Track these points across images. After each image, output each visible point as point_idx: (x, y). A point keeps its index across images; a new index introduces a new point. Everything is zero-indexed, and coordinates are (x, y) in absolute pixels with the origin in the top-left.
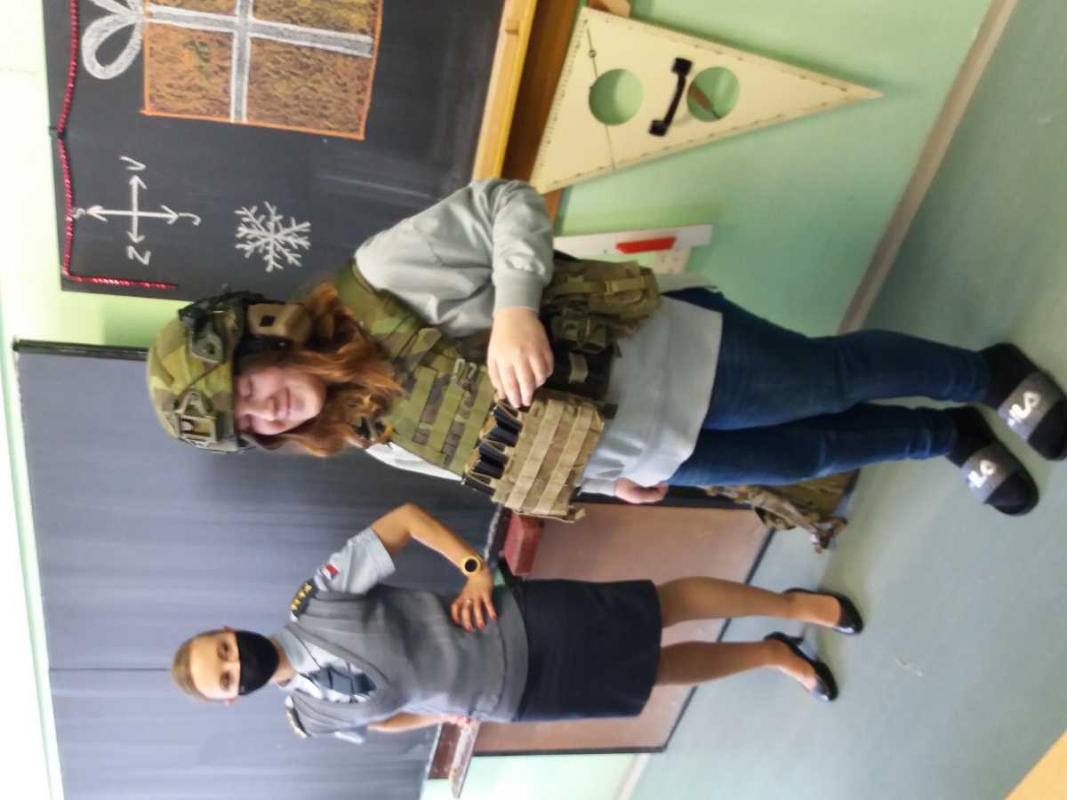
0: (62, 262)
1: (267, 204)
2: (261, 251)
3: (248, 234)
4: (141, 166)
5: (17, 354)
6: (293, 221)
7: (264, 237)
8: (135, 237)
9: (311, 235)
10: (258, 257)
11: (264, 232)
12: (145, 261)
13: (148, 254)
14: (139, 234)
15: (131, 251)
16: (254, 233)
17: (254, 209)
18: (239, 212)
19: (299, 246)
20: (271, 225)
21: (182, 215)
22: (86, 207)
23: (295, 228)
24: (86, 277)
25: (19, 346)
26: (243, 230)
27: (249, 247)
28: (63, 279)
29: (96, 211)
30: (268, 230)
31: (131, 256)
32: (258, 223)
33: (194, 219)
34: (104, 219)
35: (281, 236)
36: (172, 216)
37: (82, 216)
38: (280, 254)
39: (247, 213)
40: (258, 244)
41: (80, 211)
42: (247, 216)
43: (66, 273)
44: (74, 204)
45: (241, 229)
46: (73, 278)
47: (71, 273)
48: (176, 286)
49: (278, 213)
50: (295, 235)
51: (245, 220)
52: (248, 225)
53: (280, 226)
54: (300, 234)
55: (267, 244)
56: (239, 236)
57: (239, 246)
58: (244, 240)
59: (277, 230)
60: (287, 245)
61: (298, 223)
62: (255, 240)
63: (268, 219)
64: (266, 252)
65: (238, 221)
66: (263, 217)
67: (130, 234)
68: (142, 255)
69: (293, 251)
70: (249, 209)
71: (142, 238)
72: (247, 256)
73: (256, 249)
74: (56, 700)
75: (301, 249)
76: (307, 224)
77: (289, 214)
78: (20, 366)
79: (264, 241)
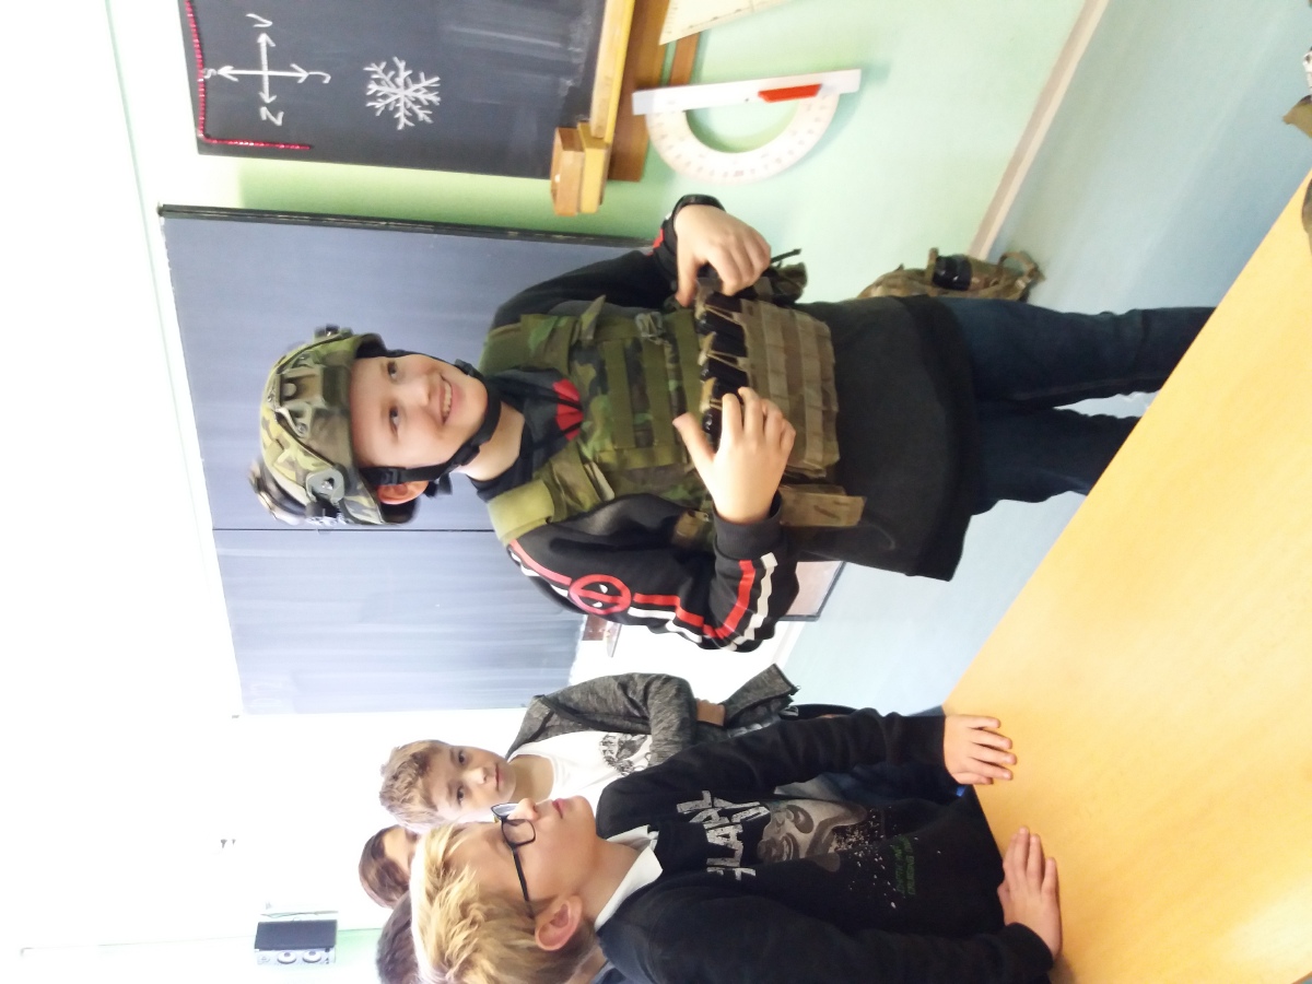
0: (196, 125)
1: (396, 59)
2: (391, 108)
3: (377, 92)
4: (268, 23)
5: (162, 219)
6: (422, 75)
7: (395, 94)
8: (267, 97)
9: (440, 90)
10: (389, 114)
11: (393, 89)
12: (278, 122)
13: (281, 115)
14: (271, 95)
15: (264, 113)
16: (384, 90)
17: (383, 65)
18: (367, 69)
19: (429, 101)
20: (400, 81)
21: (312, 73)
22: (217, 68)
23: (425, 83)
24: (223, 140)
25: (164, 211)
26: (373, 88)
27: (379, 105)
28: (199, 140)
29: (226, 71)
30: (397, 86)
31: (264, 118)
32: (387, 78)
33: (324, 78)
34: (235, 79)
35: (410, 92)
36: (302, 75)
37: (213, 77)
38: (410, 110)
39: (376, 69)
40: (388, 101)
41: (210, 72)
42: (375, 72)
43: (201, 135)
44: (204, 65)
45: (370, 86)
46: (209, 141)
47: (207, 136)
48: (310, 147)
49: (406, 68)
50: (425, 91)
51: (375, 76)
52: (378, 81)
53: (409, 81)
54: (430, 89)
55: (397, 101)
56: (370, 93)
57: (370, 104)
58: (374, 97)
59: (406, 86)
60: (417, 101)
61: (427, 77)
62: (385, 97)
63: (396, 75)
64: (396, 109)
65: (367, 77)
66: (392, 73)
67: (261, 94)
68: (275, 115)
69: (423, 107)
70: (378, 65)
71: (273, 98)
72: (378, 113)
73: (387, 106)
74: (221, 558)
75: (431, 105)
76: (437, 79)
77: (417, 68)
78: (166, 230)
79: (394, 98)
